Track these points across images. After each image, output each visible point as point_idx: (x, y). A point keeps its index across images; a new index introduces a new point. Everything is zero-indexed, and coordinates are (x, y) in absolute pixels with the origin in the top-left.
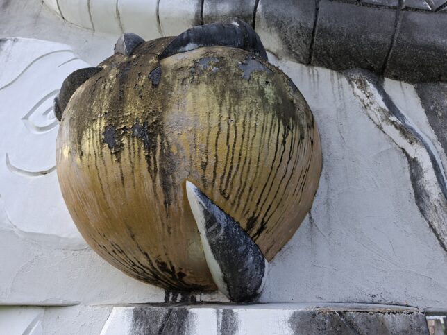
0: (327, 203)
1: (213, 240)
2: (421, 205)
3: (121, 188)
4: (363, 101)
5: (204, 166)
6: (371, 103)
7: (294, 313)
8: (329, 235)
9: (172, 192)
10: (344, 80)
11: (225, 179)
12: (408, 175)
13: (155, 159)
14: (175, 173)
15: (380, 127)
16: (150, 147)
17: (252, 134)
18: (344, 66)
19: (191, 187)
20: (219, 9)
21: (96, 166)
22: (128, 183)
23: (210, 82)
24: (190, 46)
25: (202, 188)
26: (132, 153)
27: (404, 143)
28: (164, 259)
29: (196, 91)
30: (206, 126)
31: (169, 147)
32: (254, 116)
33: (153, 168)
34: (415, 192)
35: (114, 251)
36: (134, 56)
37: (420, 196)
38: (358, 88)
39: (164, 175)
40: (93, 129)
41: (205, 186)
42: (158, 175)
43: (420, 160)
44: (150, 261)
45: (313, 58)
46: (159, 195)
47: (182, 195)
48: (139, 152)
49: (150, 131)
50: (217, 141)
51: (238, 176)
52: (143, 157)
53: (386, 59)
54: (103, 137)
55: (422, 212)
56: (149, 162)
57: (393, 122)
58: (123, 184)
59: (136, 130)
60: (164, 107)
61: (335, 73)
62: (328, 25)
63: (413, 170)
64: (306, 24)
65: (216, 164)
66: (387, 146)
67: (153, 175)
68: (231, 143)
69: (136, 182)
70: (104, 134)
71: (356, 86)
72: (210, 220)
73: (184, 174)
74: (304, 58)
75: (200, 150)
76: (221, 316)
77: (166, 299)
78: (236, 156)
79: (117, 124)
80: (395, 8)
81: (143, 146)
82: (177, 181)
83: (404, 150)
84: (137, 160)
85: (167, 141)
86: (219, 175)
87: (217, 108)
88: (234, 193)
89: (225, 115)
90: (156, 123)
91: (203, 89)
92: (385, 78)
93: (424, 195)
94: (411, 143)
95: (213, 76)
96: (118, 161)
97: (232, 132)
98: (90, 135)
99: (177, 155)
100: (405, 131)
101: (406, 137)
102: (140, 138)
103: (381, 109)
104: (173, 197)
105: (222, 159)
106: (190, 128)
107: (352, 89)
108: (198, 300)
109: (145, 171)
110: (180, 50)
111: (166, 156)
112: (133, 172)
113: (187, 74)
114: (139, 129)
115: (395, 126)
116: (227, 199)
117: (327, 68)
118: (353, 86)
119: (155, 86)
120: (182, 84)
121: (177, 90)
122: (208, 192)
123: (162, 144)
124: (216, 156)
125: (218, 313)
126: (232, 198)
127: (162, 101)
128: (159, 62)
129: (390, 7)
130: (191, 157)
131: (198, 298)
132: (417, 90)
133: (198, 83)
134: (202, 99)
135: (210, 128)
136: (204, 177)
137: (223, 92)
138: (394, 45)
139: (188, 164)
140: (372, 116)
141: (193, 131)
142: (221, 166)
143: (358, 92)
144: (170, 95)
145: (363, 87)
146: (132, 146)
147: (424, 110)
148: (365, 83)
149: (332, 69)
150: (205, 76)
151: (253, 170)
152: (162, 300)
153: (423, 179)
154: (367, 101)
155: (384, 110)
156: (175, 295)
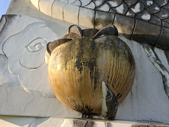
0: (137, 87)
1: (108, 101)
2: (166, 91)
3: (80, 82)
4: (148, 54)
5: (108, 77)
6: (150, 55)
7: (133, 125)
8: (137, 98)
9: (97, 84)
10: (142, 46)
11: (114, 81)
12: (162, 80)
13: (93, 73)
14: (99, 79)
15: (153, 64)
16: (92, 69)
17: (123, 67)
18: (142, 42)
19: (103, 83)
20: (101, 17)
21: (72, 74)
22: (83, 80)
23: (110, 49)
24: (103, 35)
25: (107, 84)
26: (85, 70)
27: (161, 70)
28: (88, 105)
29: (106, 52)
30: (110, 64)
31: (98, 70)
32: (123, 61)
33: (92, 76)
34: (164, 86)
35: (71, 101)
36: (84, 37)
38: (146, 50)
39: (95, 79)
40: (71, 61)
41: (108, 83)
42: (93, 79)
43: (166, 76)
44: (83, 105)
45: (132, 38)
46: (93, 85)
47: (100, 85)
48: (88, 71)
49: (92, 64)
50: (113, 69)
51: (118, 80)
52: (89, 73)
53: (156, 42)
54: (75, 64)
55: (166, 93)
56: (91, 74)
57: (158, 63)
58: (81, 80)
59: (87, 64)
60: (97, 57)
61: (138, 43)
62: (139, 28)
63: (164, 79)
64: (131, 27)
65: (112, 76)
66: (155, 70)
67: (92, 78)
68: (117, 70)
69: (86, 80)
70: (76, 63)
71: (146, 49)
72: (108, 94)
73: (102, 79)
74: (129, 37)
75: (108, 72)
76: (107, 125)
77: (83, 117)
78: (118, 74)
79: (80, 61)
80: (160, 26)
81: (89, 69)
82: (99, 81)
83: (161, 72)
84: (87, 73)
85: (97, 68)
86: (113, 80)
87: (113, 58)
88: (116, 86)
89: (115, 60)
90: (94, 62)
91: (108, 51)
92: (155, 47)
93: (167, 88)
94: (163, 70)
95: (111, 47)
96: (81, 73)
97: (117, 66)
98: (70, 63)
99: (100, 73)
100: (161, 66)
101: (162, 68)
102: (88, 66)
103: (154, 58)
104: (97, 86)
105: (114, 75)
106: (105, 64)
107: (144, 50)
108: (94, 118)
109: (89, 77)
110: (100, 37)
111: (97, 73)
112: (85, 77)
113: (103, 46)
114: (88, 63)
115: (158, 64)
116: (114, 87)
117: (136, 41)
118: (144, 49)
119: (93, 49)
120: (102, 49)
121: (100, 51)
122: (108, 85)
123: (96, 69)
124: (112, 74)
125: (105, 124)
126: (115, 87)
127: (96, 55)
128: (93, 41)
129: (159, 25)
130: (105, 74)
131: (94, 117)
132: (165, 53)
133: (107, 49)
134: (108, 55)
135: (111, 64)
136: (108, 80)
137: (114, 52)
138: (160, 38)
139: (103, 76)
140: (151, 60)
141: (106, 65)
142: (113, 77)
143: (146, 51)
144: (98, 53)
145: (148, 50)
146: (85, 69)
147: (167, 59)
148: (149, 48)
149: (138, 42)
150: (109, 47)
151: (122, 78)
152: (81, 117)
153: (167, 82)
154: (149, 55)
155: (155, 58)
156: (86, 116)
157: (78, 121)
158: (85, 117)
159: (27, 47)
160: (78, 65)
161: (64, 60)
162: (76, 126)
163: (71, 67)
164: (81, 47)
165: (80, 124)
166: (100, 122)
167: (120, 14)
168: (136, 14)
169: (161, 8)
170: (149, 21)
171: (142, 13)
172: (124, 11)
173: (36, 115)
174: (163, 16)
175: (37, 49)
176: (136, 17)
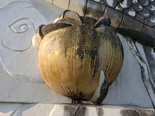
1: (103, 88)
2: (143, 79)
3: (80, 70)
4: (130, 47)
5: (107, 66)
6: (132, 48)
7: (122, 110)
10: (125, 39)
11: (111, 71)
12: (140, 71)
13: (94, 62)
14: (99, 68)
15: (134, 56)
16: (93, 58)
17: (119, 58)
18: (126, 35)
19: (102, 72)
20: (93, 7)
21: (72, 61)
22: (83, 68)
23: (110, 40)
24: (102, 25)
25: (105, 72)
26: (87, 59)
27: (140, 62)
28: (83, 92)
29: (107, 42)
30: (109, 54)
31: (99, 59)
32: (119, 52)
33: (92, 65)
34: (142, 76)
36: (84, 24)
37: (143, 77)
38: (129, 43)
39: (95, 68)
40: (72, 48)
41: (106, 72)
42: (94, 67)
43: (144, 67)
44: (78, 92)
45: (118, 31)
47: (99, 74)
48: (89, 59)
49: (94, 53)
50: (111, 59)
51: (114, 70)
52: (90, 61)
54: (77, 52)
55: (143, 81)
56: (91, 63)
57: (138, 55)
58: (81, 68)
59: (89, 52)
60: (98, 46)
61: (123, 37)
62: (126, 23)
63: (142, 70)
64: (119, 20)
65: (110, 66)
66: (136, 62)
67: (92, 67)
68: (114, 60)
69: (86, 69)
70: (77, 51)
71: (129, 42)
73: (101, 68)
74: (115, 30)
75: (107, 61)
76: (98, 110)
77: (72, 102)
78: (115, 64)
79: (82, 49)
80: (143, 23)
81: (91, 58)
82: (99, 70)
83: (140, 64)
84: (88, 62)
85: (98, 57)
86: (110, 69)
87: (112, 48)
88: (111, 75)
89: (114, 51)
90: (96, 51)
91: (108, 42)
92: (136, 42)
93: (144, 77)
94: (142, 62)
95: (110, 37)
96: (82, 61)
97: (115, 56)
98: (71, 50)
99: (101, 62)
100: (141, 58)
101: (141, 60)
102: (90, 55)
103: (135, 51)
104: (96, 75)
105: (112, 65)
106: (105, 54)
107: (127, 43)
108: (83, 103)
109: (90, 66)
110: (100, 26)
111: (97, 62)
112: (86, 65)
113: (104, 36)
114: (90, 52)
115: (139, 56)
116: (109, 76)
117: (121, 34)
118: (128, 42)
119: (95, 38)
120: (103, 39)
121: (102, 41)
122: (106, 74)
123: (97, 58)
124: (111, 64)
125: (97, 109)
126: (110, 76)
127: (97, 44)
128: (94, 29)
129: (142, 22)
130: (104, 63)
132: (143, 47)
133: (107, 40)
134: (109, 45)
135: (110, 55)
136: (106, 69)
137: (113, 43)
138: (142, 34)
139: (103, 65)
140: (132, 52)
141: (106, 55)
142: (111, 67)
143: (129, 44)
144: (100, 42)
145: (131, 43)
146: (87, 57)
147: (145, 53)
148: (131, 42)
149: (122, 35)
150: (108, 37)
151: (117, 68)
153: (144, 73)
154: (131, 47)
155: (136, 51)
157: (69, 107)
158: (75, 103)
159: (10, 26)
160: (80, 52)
161: (64, 46)
162: (68, 111)
163: (71, 54)
164: (83, 34)
165: (71, 110)
166: (92, 107)
167: (110, 7)
168: (124, 9)
169: (144, 7)
170: (134, 17)
171: (128, 9)
172: (113, 4)
173: (22, 101)
174: (145, 15)
175: (23, 30)
176: (124, 12)
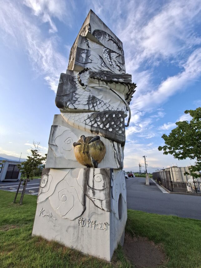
1: (93, 162)
7: (101, 169)
8: (105, 161)
9: (89, 158)
10: (109, 141)
16: (88, 154)
19: (91, 158)
20: (94, 129)
21: (82, 155)
24: (91, 142)
28: (88, 164)
32: (97, 151)
35: (82, 163)
36: (85, 143)
40: (82, 151)
44: (86, 164)
50: (94, 153)
51: (96, 156)
55: (115, 158)
57: (114, 148)
60: (89, 150)
64: (105, 133)
69: (86, 157)
72: (93, 160)
73: (91, 156)
80: (115, 134)
83: (114, 151)
84: (86, 155)
87: (94, 150)
91: (93, 148)
92: (114, 142)
95: (94, 146)
96: (84, 155)
105: (94, 155)
111: (89, 155)
116: (94, 158)
119: (88, 148)
132: (117, 144)
138: (115, 138)
141: (92, 152)
143: (111, 143)
157: (85, 169)
158: (88, 168)
159: (65, 141)
160: (84, 152)
164: (84, 147)
167: (101, 128)
168: (107, 128)
169: (117, 125)
171: (109, 128)
172: (103, 127)
174: (117, 130)
